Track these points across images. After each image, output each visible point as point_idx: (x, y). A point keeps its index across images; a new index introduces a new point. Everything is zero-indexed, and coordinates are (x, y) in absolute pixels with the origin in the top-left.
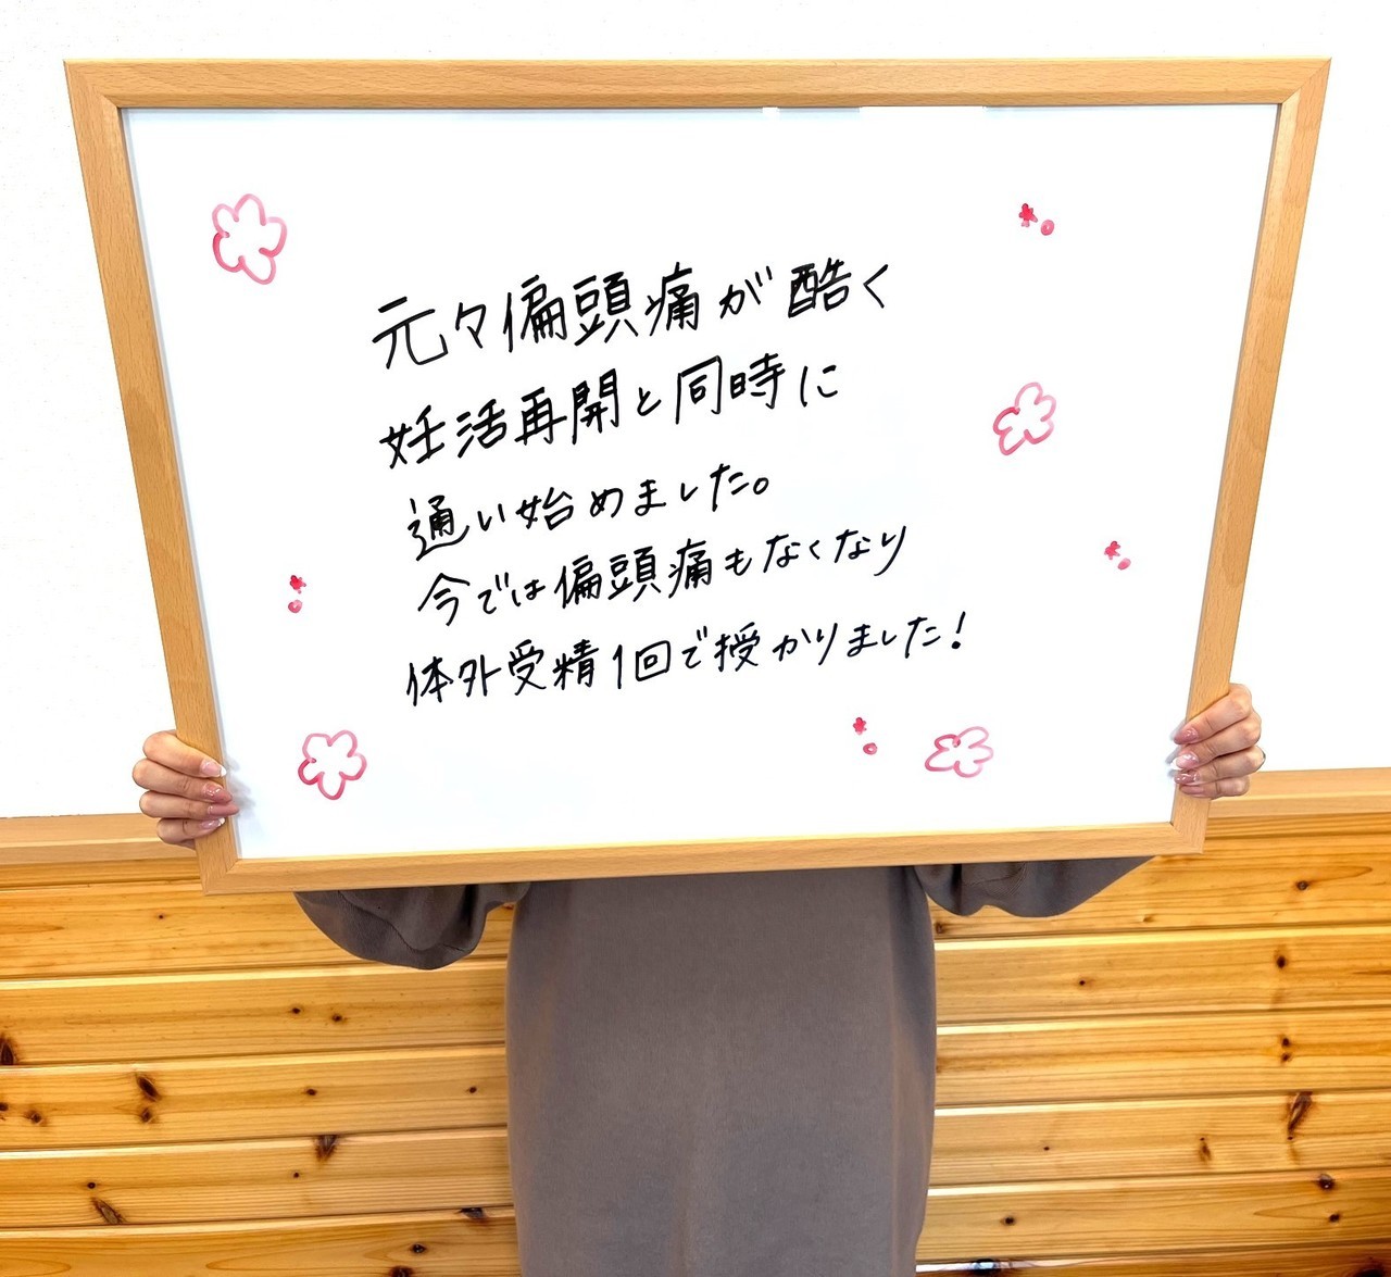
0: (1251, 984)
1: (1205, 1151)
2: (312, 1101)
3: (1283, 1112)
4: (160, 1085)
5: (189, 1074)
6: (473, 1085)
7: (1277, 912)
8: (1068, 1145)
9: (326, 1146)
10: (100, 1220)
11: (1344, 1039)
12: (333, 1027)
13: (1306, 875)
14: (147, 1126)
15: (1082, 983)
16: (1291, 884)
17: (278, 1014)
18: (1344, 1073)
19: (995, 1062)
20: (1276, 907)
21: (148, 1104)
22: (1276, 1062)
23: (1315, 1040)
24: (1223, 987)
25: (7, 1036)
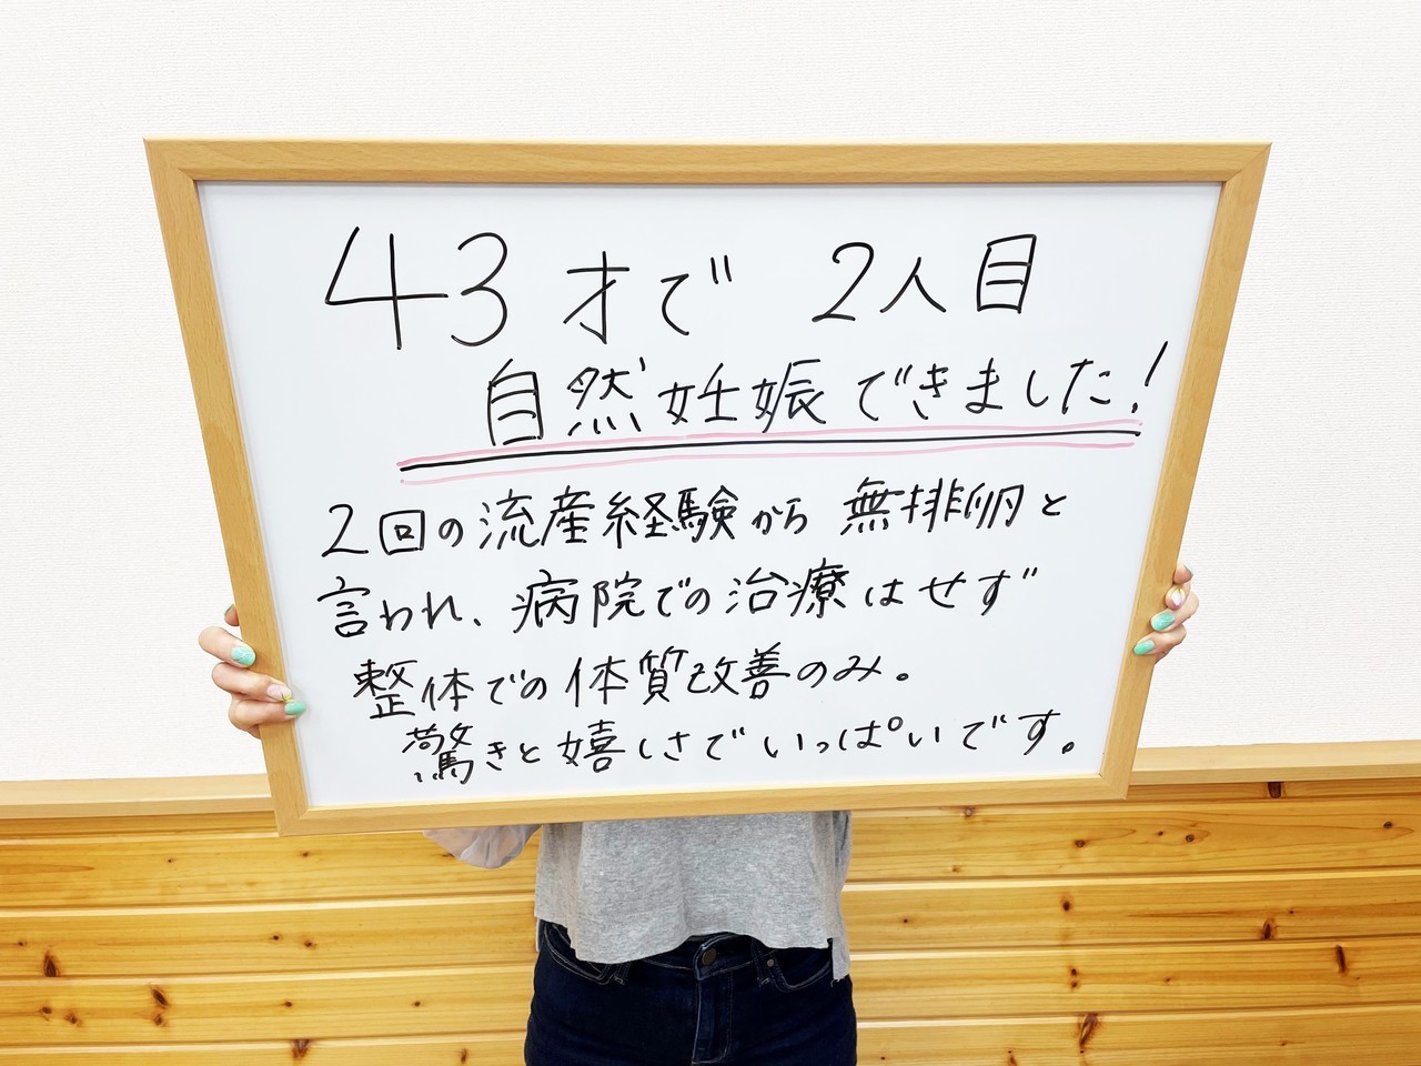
0: (1041, 924)
1: (1012, 1062)
2: (288, 1011)
3: (1075, 1029)
4: (171, 996)
5: (192, 988)
6: (418, 999)
7: (1061, 866)
9: (300, 1048)
11: (1121, 970)
12: (306, 951)
13: (1082, 835)
14: (159, 1028)
15: (906, 921)
16: (1070, 843)
17: (262, 940)
18: (1124, 998)
20: (1060, 861)
21: (160, 1011)
22: (1067, 989)
23: (1095, 970)
24: (1021, 926)
25: (51, 954)
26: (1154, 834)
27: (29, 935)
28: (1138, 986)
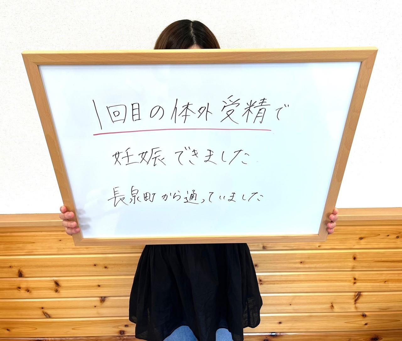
0: (346, 264)
1: (332, 306)
2: (99, 288)
3: (353, 297)
4: (60, 283)
5: (67, 281)
7: (354, 245)
8: (296, 304)
9: (103, 299)
10: (45, 317)
11: (370, 278)
12: (104, 269)
13: (362, 236)
14: (57, 293)
15: (301, 263)
16: (358, 238)
17: (90, 266)
18: (370, 287)
19: (278, 282)
20: (354, 244)
21: (57, 288)
22: (352, 284)
23: (363, 278)
24: (339, 264)
25: (21, 270)
26: (386, 236)
27: (13, 264)
28: (375, 283)
